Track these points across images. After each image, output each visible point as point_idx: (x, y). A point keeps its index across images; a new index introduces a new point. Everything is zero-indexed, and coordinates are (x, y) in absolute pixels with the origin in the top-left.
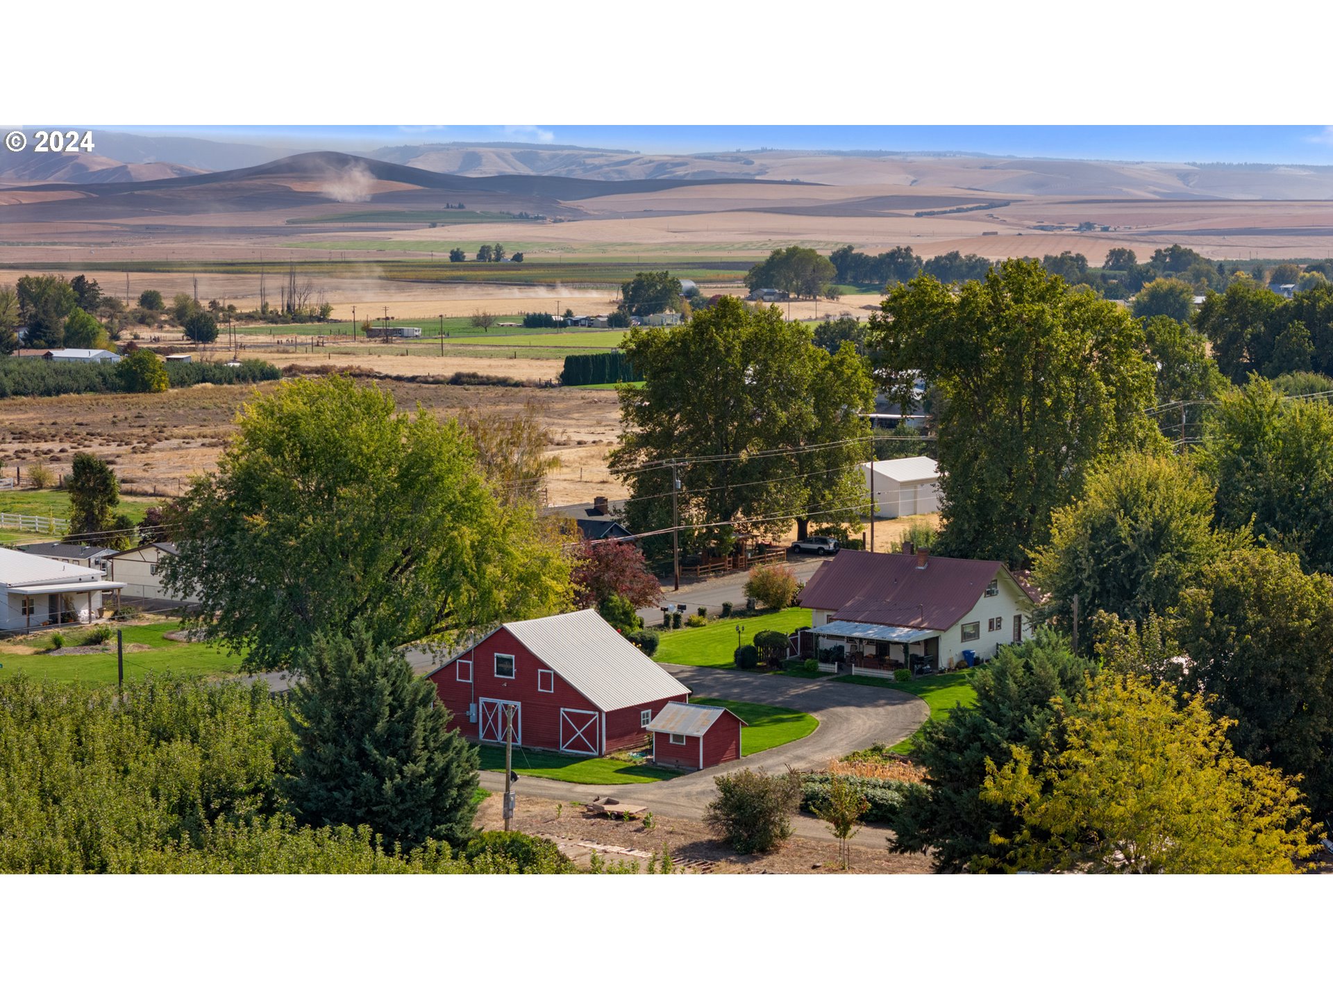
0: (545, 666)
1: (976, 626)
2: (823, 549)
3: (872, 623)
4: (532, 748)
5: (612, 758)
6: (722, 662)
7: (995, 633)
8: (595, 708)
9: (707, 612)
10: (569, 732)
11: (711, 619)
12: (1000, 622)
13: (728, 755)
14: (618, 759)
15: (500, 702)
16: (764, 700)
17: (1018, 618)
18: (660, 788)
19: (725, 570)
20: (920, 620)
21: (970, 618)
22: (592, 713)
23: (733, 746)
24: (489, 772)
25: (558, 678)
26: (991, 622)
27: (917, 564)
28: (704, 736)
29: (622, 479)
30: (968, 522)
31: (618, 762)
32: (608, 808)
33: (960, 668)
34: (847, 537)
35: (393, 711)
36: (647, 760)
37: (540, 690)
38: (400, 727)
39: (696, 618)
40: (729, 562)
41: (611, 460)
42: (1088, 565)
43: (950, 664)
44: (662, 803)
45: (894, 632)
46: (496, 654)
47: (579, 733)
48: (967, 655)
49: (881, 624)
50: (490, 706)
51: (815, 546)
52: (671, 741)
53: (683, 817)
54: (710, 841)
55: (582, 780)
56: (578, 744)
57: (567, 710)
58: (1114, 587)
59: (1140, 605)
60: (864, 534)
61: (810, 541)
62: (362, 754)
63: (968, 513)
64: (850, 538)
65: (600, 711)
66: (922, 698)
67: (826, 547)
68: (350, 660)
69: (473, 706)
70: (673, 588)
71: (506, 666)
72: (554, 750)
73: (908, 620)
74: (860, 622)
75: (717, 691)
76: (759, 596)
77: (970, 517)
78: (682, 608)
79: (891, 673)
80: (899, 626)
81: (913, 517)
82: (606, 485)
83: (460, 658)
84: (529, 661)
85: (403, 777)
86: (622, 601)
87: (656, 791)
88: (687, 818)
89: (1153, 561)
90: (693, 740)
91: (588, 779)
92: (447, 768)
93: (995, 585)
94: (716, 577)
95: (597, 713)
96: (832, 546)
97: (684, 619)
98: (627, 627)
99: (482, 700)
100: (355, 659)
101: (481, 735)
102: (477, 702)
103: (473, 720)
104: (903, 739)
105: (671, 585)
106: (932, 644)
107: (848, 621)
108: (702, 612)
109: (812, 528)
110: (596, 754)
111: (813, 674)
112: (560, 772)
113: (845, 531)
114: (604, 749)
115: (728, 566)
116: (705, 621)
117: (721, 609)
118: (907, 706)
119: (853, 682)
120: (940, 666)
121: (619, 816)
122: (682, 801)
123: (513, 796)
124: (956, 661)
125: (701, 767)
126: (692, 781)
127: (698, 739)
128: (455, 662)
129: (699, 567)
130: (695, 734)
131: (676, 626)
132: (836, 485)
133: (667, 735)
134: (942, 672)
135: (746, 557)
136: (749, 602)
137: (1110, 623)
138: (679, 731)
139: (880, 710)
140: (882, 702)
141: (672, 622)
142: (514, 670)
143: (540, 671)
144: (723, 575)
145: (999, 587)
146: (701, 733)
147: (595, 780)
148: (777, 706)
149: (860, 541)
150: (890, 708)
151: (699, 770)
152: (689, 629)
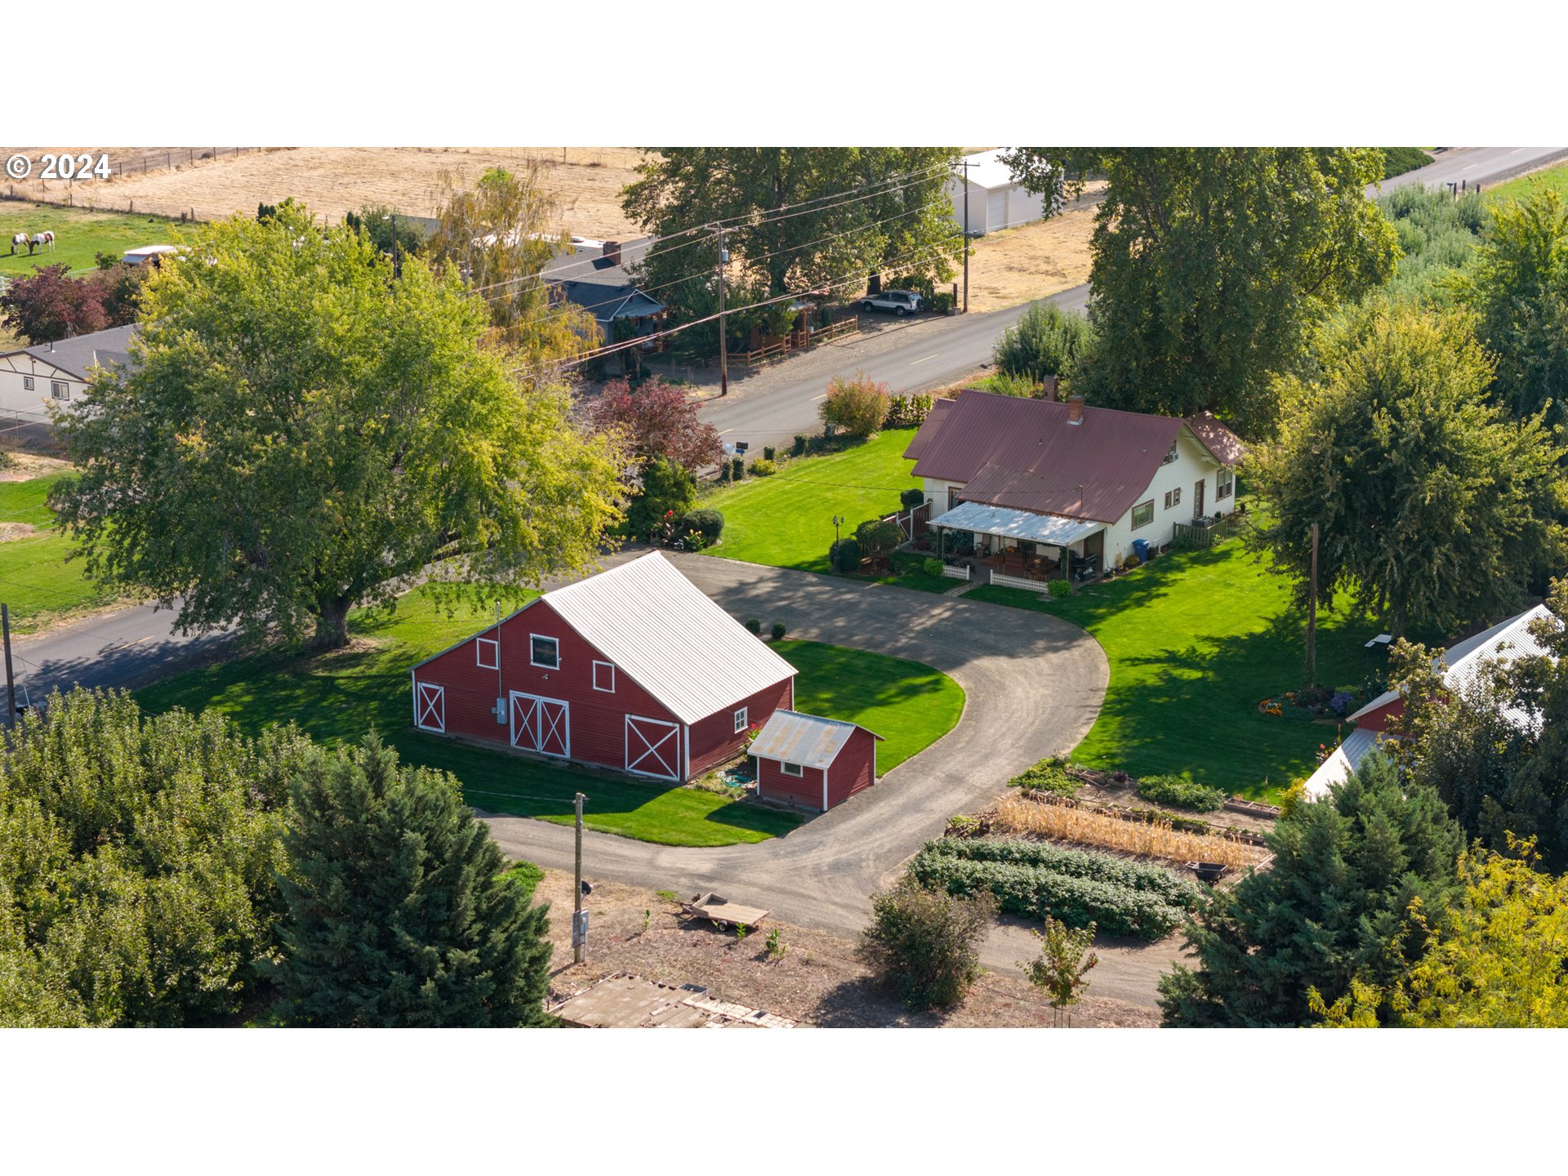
0: (601, 657)
1: (1150, 505)
2: (902, 308)
3: (1013, 508)
4: (585, 763)
5: (699, 788)
6: (810, 557)
7: (1173, 510)
8: (674, 718)
9: (776, 453)
10: (637, 748)
11: (781, 460)
12: (1179, 494)
13: (859, 782)
14: (707, 790)
15: (540, 700)
16: (882, 644)
17: (1201, 486)
18: (776, 856)
19: (782, 353)
20: (1078, 504)
21: (1144, 498)
22: (670, 724)
23: (866, 770)
24: (532, 820)
25: (620, 673)
26: (1168, 496)
27: (1068, 417)
28: (829, 770)
29: (641, 223)
30: (1136, 359)
31: (707, 795)
32: (714, 911)
33: (1131, 567)
34: (932, 290)
35: (428, 865)
36: (748, 790)
37: (595, 688)
38: (441, 896)
39: (762, 463)
40: (787, 342)
41: (625, 197)
42: (1332, 482)
43: (1117, 562)
44: (782, 891)
45: (1045, 527)
46: (532, 635)
47: (652, 749)
48: (1138, 545)
49: (1026, 510)
50: (526, 704)
51: (893, 305)
52: (783, 770)
53: (818, 925)
54: (864, 980)
55: (665, 837)
56: (650, 764)
57: (633, 717)
58: (1362, 506)
59: (1402, 537)
60: (955, 286)
61: (885, 297)
62: (386, 941)
63: (1135, 346)
64: (937, 291)
65: (682, 724)
66: (1093, 634)
67: (906, 306)
68: (363, 796)
69: (501, 702)
70: (718, 390)
71: (546, 651)
72: (615, 768)
73: (1061, 506)
74: (996, 505)
75: (815, 624)
76: (840, 421)
77: (1139, 351)
78: (742, 447)
79: (1045, 584)
80: (1051, 514)
81: (1003, 232)
82: (597, 170)
83: (481, 636)
84: (580, 651)
85: (447, 969)
86: (673, 467)
87: (772, 864)
88: (824, 926)
89: (1423, 477)
90: (814, 774)
91: (674, 837)
92: (509, 952)
93: (1174, 448)
94: (772, 364)
95: (677, 725)
96: (914, 304)
97: (747, 466)
98: (681, 504)
99: (514, 694)
100: (371, 794)
101: (513, 741)
102: (506, 696)
103: (501, 720)
104: (1086, 730)
105: (714, 383)
106: (1095, 542)
107: (981, 503)
108: (769, 454)
109: (885, 276)
110: (676, 779)
111: (939, 586)
112: (631, 820)
113: (930, 282)
114: (687, 773)
115: (786, 347)
116: (774, 467)
117: (792, 443)
118: (1076, 653)
119: (993, 600)
120: (1105, 567)
121: (731, 928)
122: (811, 886)
123: (586, 915)
124: (1124, 556)
125: (826, 808)
126: (817, 837)
127: (820, 772)
128: (473, 641)
129: (750, 354)
130: (818, 765)
131: (737, 477)
132: (919, 222)
133: (778, 763)
134: (1108, 575)
135: (808, 331)
136: (828, 429)
137: (1415, 658)
138: (793, 761)
139: (1041, 660)
140: (1041, 644)
141: (731, 472)
142: (558, 659)
143: (595, 662)
144: (780, 361)
145: (1179, 451)
146: (825, 765)
147: (683, 837)
148: (902, 656)
149: (950, 295)
150: (1053, 657)
151: (822, 812)
152: (754, 481)
